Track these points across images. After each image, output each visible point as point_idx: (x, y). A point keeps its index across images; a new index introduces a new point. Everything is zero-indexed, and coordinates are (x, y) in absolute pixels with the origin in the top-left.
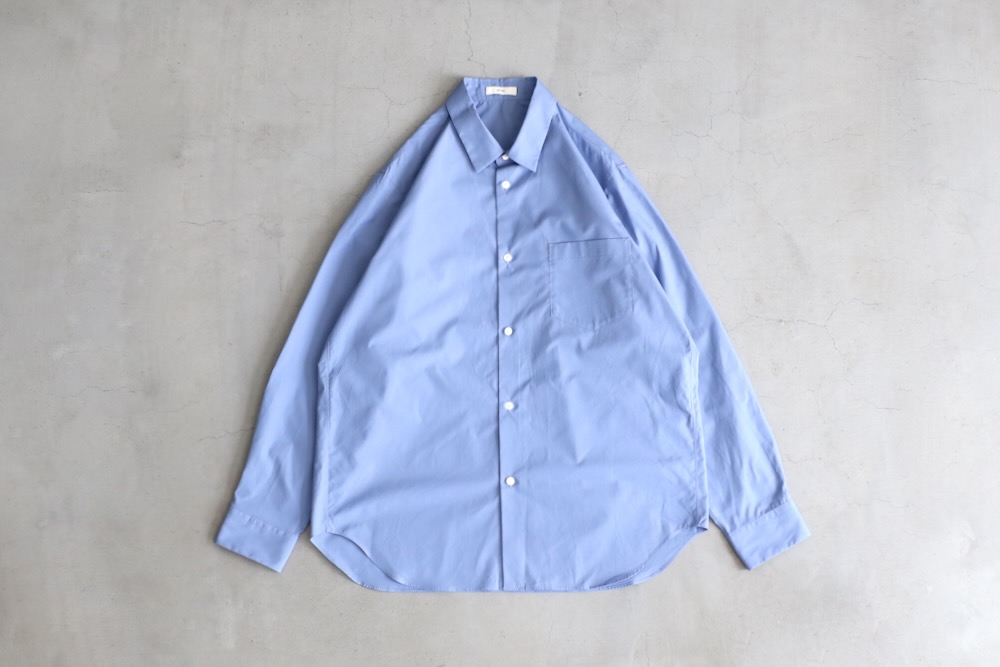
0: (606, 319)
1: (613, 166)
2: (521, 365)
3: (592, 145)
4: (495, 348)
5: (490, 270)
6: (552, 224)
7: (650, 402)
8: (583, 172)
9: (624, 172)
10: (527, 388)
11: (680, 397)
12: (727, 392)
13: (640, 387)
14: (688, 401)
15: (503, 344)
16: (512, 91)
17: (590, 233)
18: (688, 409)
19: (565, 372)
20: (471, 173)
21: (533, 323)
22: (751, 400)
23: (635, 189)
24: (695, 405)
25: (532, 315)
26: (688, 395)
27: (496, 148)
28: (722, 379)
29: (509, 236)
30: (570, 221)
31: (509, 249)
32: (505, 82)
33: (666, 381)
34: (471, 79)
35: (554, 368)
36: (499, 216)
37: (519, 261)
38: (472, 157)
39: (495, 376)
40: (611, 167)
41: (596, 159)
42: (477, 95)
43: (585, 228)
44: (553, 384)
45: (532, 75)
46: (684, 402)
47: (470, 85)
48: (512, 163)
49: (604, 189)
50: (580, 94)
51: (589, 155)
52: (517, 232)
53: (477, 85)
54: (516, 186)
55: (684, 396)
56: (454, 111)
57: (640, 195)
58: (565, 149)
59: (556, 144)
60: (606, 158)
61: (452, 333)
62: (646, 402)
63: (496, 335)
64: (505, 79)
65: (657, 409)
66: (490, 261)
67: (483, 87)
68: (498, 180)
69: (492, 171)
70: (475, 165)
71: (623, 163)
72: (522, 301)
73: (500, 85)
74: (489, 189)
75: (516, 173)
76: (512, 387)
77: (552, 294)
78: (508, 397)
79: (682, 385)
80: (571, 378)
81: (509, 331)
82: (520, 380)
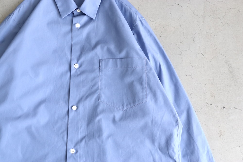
0: (130, 104)
1: (138, 18)
2: (81, 127)
3: (126, 7)
4: (67, 117)
5: (66, 72)
6: (102, 48)
7: (153, 152)
8: (121, 20)
9: (143, 22)
10: (83, 142)
11: (171, 151)
12: (196, 148)
13: (148, 143)
14: (175, 154)
15: (71, 115)
17: (123, 54)
18: (175, 158)
19: (105, 134)
20: (59, 19)
21: (89, 103)
22: (208, 152)
23: (149, 31)
24: (179, 155)
25: (88, 100)
26: (175, 150)
27: (74, 6)
28: (193, 139)
29: (78, 54)
30: (112, 47)
31: (78, 61)
33: (163, 142)
35: (99, 131)
36: (73, 42)
37: (83, 68)
38: (60, 9)
39: (65, 133)
40: (136, 19)
41: (128, 14)
43: (120, 51)
44: (98, 140)
46: (173, 154)
48: (82, 14)
49: (132, 30)
51: (125, 12)
52: (82, 52)
54: (83, 26)
55: (173, 151)
57: (151, 35)
59: (107, 5)
60: (134, 14)
61: (42, 108)
62: (151, 152)
63: (67, 109)
65: (157, 157)
66: (66, 67)
68: (73, 23)
69: (70, 18)
70: (61, 14)
71: (143, 17)
72: (83, 90)
74: (69, 28)
75: (84, 19)
76: (75, 141)
77: (100, 88)
78: (73, 147)
79: (172, 144)
80: (108, 137)
81: (75, 108)
82: (80, 136)
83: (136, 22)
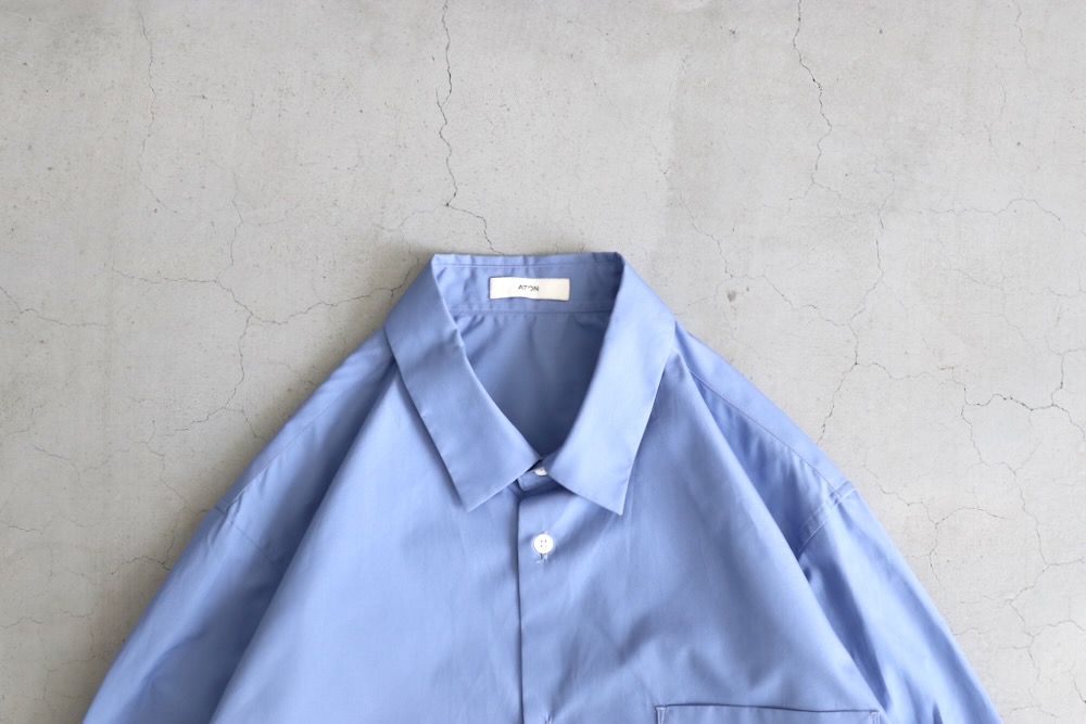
1: (825, 496)
3: (768, 438)
6: (667, 655)
9: (852, 511)
16: (557, 289)
17: (769, 690)
20: (453, 510)
23: (878, 555)
27: (517, 453)
29: (552, 676)
30: (715, 650)
31: (553, 714)
32: (539, 264)
34: (451, 259)
36: (526, 620)
38: (455, 470)
40: (819, 501)
41: (777, 474)
42: (467, 299)
43: (756, 676)
45: (611, 249)
47: (448, 278)
48: (560, 488)
49: (798, 557)
50: (731, 297)
51: (761, 463)
53: (467, 273)
54: (570, 545)
56: (408, 349)
57: (890, 571)
58: (700, 450)
59: (675, 439)
60: (805, 475)
64: (538, 256)
67: (482, 278)
68: (522, 534)
69: (507, 504)
70: (461, 490)
71: (847, 486)
73: (527, 275)
74: (500, 554)
75: (567, 514)
83: (821, 518)
